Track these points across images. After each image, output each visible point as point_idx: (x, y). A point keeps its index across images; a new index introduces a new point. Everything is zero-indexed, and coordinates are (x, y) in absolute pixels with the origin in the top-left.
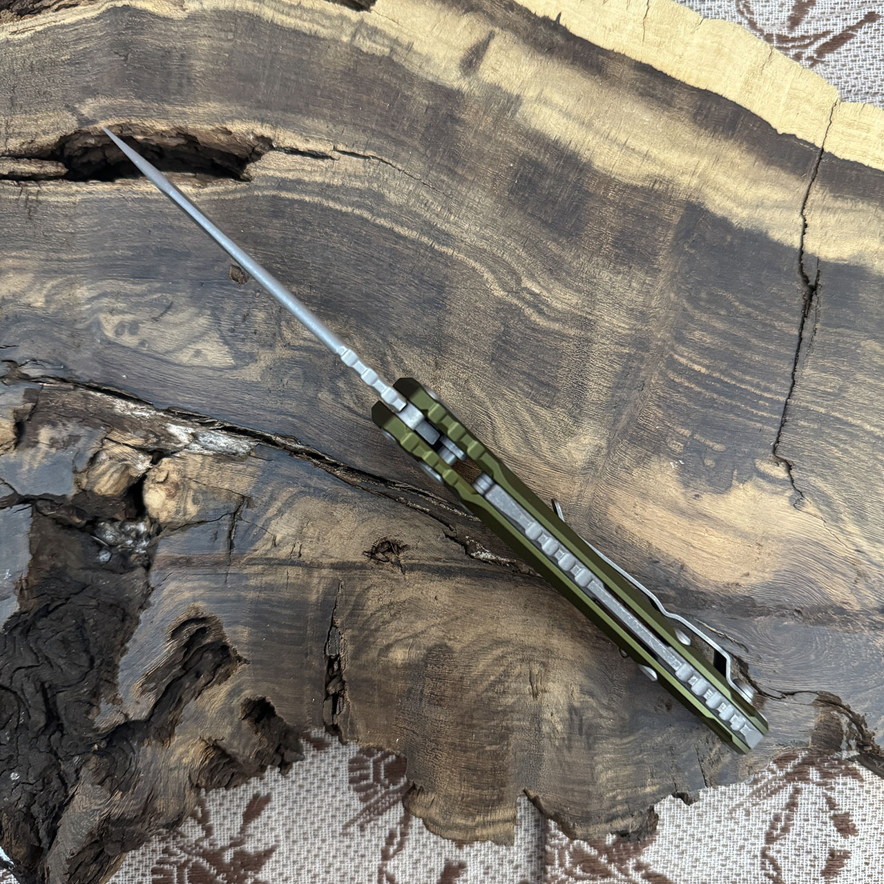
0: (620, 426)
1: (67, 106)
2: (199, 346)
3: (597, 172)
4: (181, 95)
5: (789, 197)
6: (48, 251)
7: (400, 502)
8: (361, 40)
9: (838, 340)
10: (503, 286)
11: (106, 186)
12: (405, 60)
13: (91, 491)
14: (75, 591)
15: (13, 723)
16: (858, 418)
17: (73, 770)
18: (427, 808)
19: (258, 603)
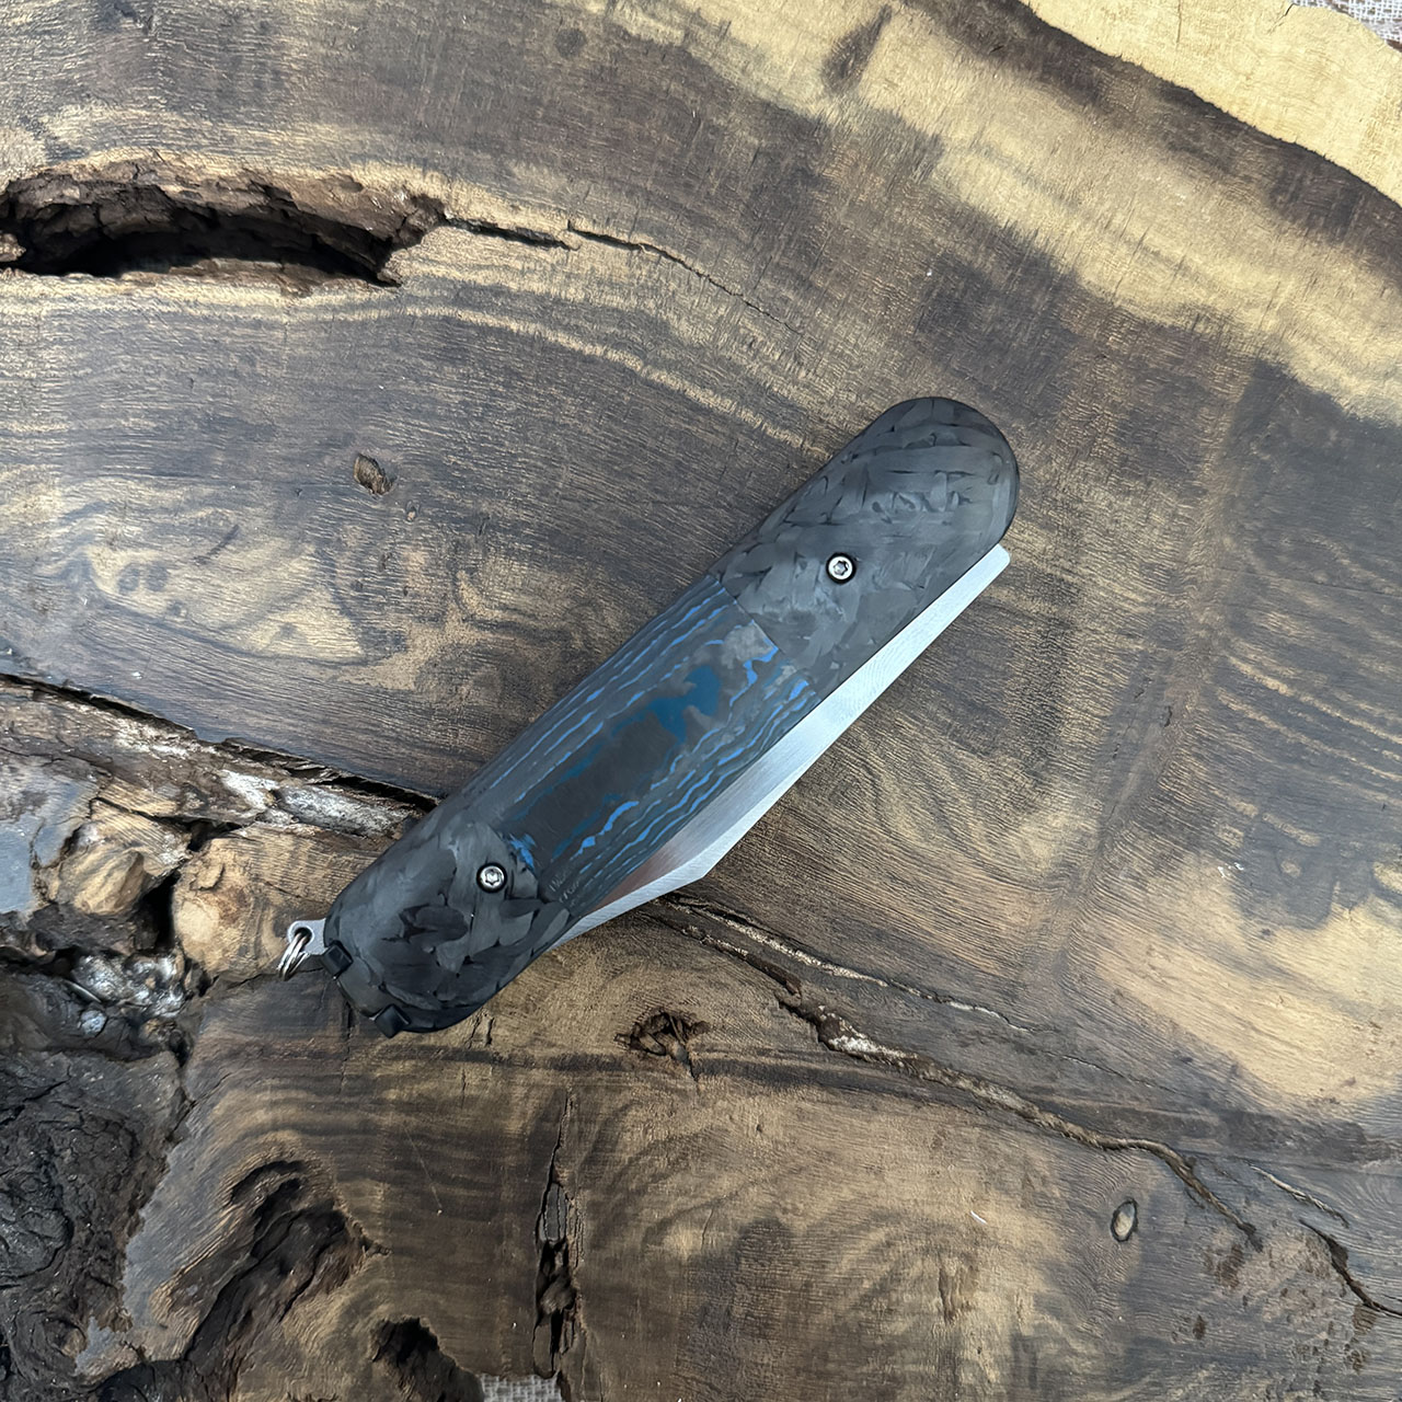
0: (1124, 793)
1: (25, 120)
2: (289, 618)
3: (1088, 294)
4: (261, 106)
7: (691, 935)
8: (628, 11)
11: (102, 286)
12: (714, 56)
13: (68, 905)
14: (35, 1094)
19: (404, 1137)
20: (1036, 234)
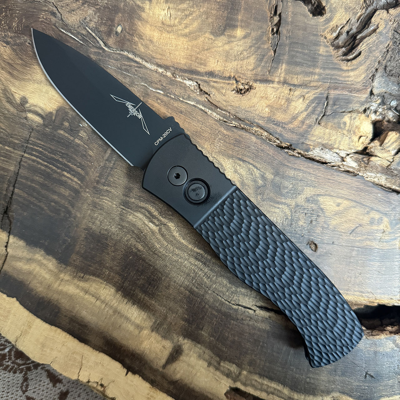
2: (337, 208)
3: (113, 286)
5: (14, 263)
7: (233, 116)
8: (236, 371)
10: (168, 229)
11: (383, 302)
12: (212, 357)
19: (314, 66)
20: (126, 303)
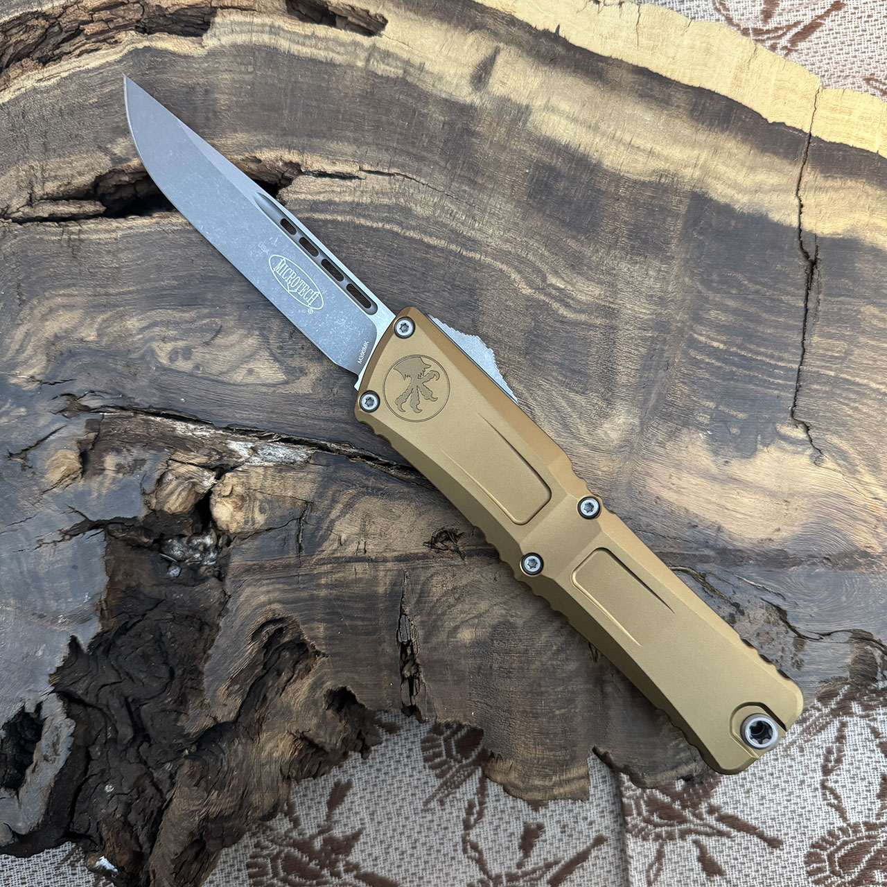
0: (651, 404)
1: (100, 147)
2: (251, 366)
3: (607, 171)
4: (209, 128)
5: (784, 181)
6: (95, 287)
8: (375, 64)
9: (841, 309)
10: (530, 284)
11: (144, 221)
12: (419, 80)
13: (161, 511)
14: (150, 607)
15: (102, 739)
16: (865, 378)
17: (167, 775)
18: (507, 774)
19: (330, 600)
20: (580, 146)
